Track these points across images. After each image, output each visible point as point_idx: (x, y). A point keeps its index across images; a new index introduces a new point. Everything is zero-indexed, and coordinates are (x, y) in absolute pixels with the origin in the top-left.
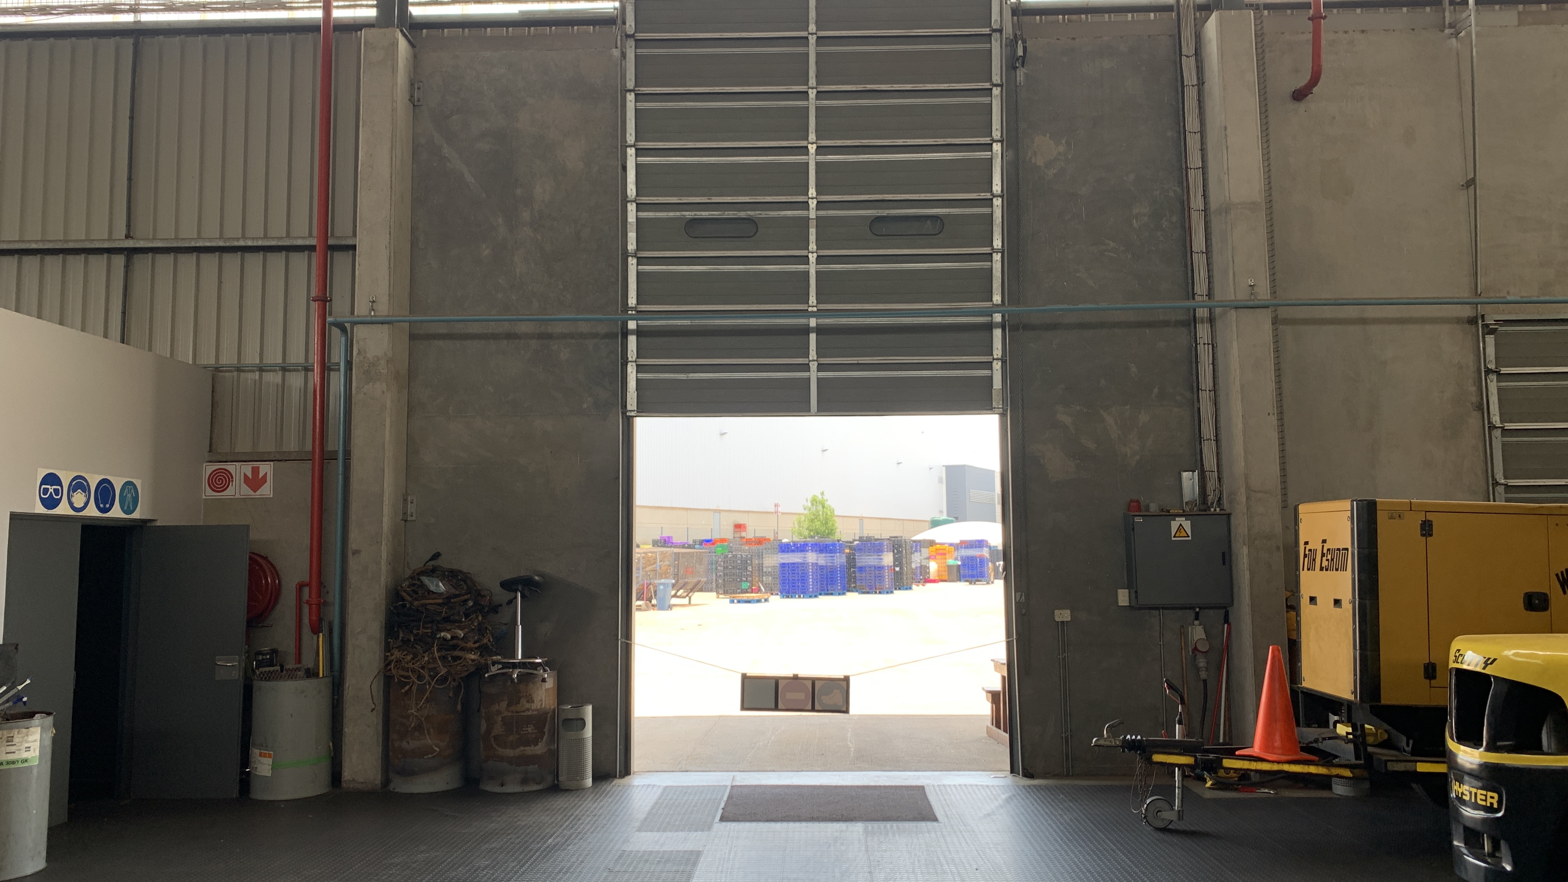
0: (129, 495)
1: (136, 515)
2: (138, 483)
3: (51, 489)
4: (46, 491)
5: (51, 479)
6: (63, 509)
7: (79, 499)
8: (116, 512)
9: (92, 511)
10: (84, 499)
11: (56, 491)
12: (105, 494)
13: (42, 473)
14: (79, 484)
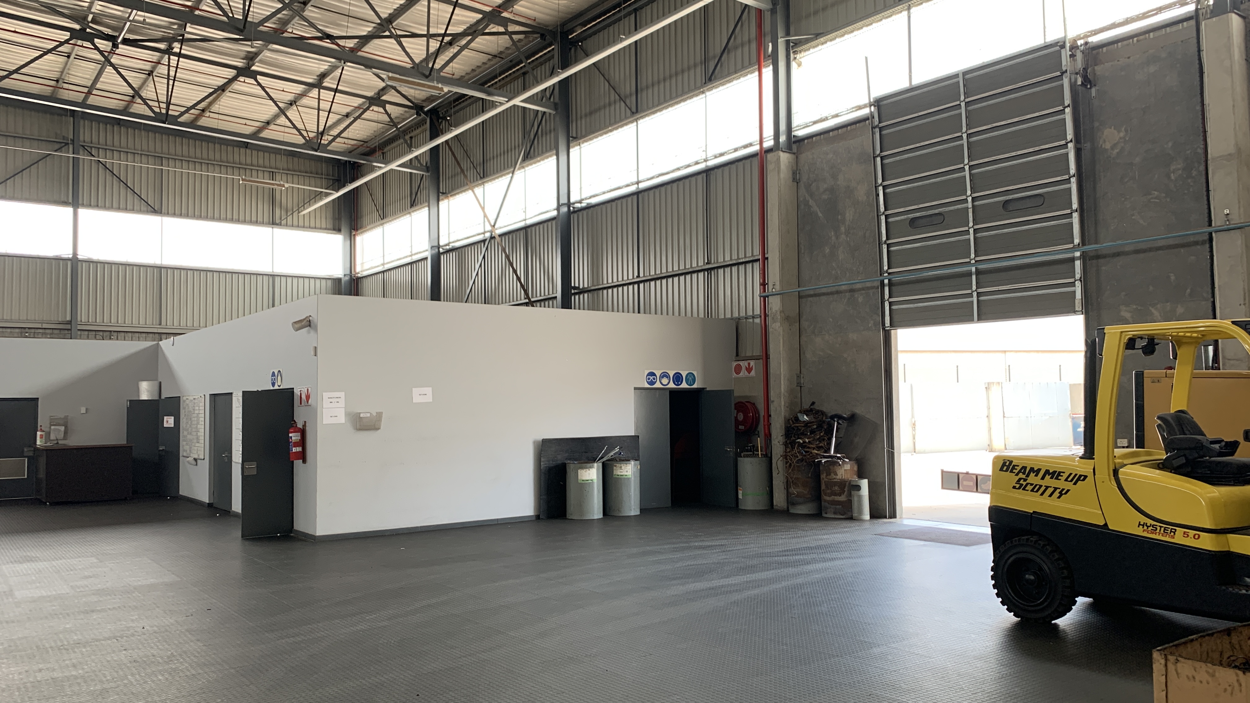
0: (690, 378)
1: (695, 386)
2: (695, 373)
3: (651, 378)
4: (649, 379)
5: (652, 374)
6: (658, 385)
7: (665, 381)
8: (684, 385)
9: (672, 385)
10: (668, 381)
11: (654, 379)
12: (678, 378)
13: (647, 372)
14: (665, 375)
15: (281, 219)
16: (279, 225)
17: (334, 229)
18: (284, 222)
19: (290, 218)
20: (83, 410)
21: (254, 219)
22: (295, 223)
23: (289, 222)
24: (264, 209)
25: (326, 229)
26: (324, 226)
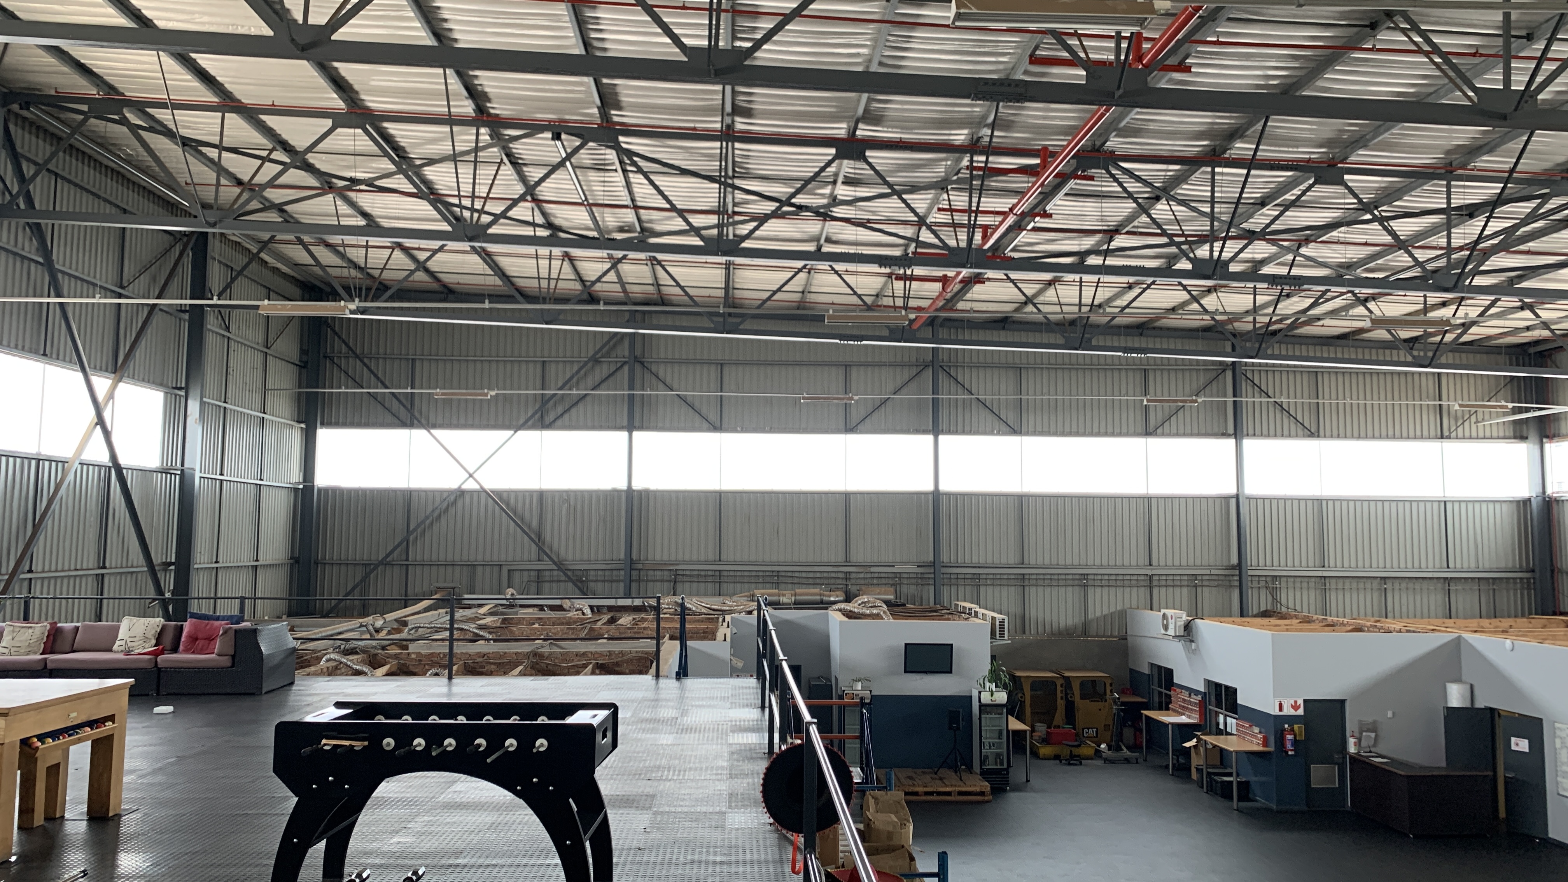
15: (1450, 430)
16: (1449, 437)
17: (1515, 437)
18: (1454, 434)
19: (1460, 430)
20: (1390, 714)
21: (1418, 433)
22: (1467, 434)
23: (1460, 434)
24: (1431, 421)
25: (1505, 438)
26: (1501, 434)
